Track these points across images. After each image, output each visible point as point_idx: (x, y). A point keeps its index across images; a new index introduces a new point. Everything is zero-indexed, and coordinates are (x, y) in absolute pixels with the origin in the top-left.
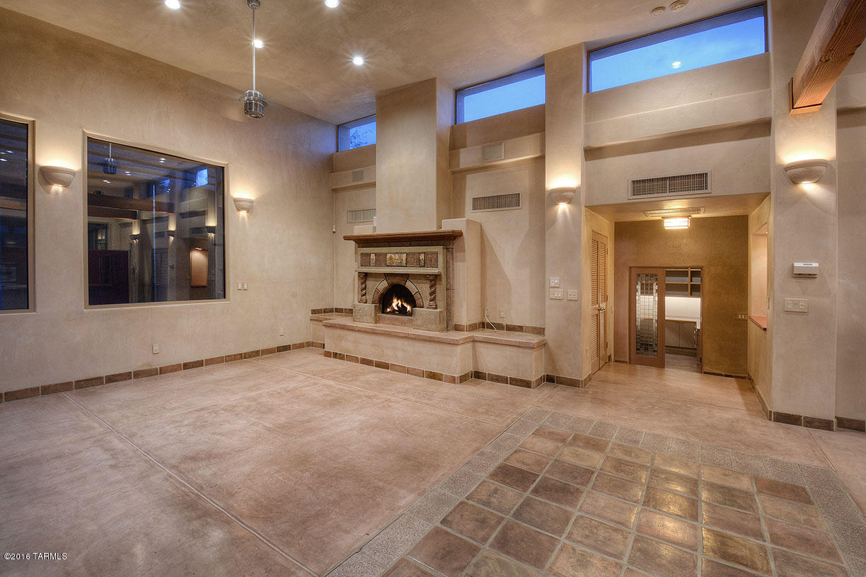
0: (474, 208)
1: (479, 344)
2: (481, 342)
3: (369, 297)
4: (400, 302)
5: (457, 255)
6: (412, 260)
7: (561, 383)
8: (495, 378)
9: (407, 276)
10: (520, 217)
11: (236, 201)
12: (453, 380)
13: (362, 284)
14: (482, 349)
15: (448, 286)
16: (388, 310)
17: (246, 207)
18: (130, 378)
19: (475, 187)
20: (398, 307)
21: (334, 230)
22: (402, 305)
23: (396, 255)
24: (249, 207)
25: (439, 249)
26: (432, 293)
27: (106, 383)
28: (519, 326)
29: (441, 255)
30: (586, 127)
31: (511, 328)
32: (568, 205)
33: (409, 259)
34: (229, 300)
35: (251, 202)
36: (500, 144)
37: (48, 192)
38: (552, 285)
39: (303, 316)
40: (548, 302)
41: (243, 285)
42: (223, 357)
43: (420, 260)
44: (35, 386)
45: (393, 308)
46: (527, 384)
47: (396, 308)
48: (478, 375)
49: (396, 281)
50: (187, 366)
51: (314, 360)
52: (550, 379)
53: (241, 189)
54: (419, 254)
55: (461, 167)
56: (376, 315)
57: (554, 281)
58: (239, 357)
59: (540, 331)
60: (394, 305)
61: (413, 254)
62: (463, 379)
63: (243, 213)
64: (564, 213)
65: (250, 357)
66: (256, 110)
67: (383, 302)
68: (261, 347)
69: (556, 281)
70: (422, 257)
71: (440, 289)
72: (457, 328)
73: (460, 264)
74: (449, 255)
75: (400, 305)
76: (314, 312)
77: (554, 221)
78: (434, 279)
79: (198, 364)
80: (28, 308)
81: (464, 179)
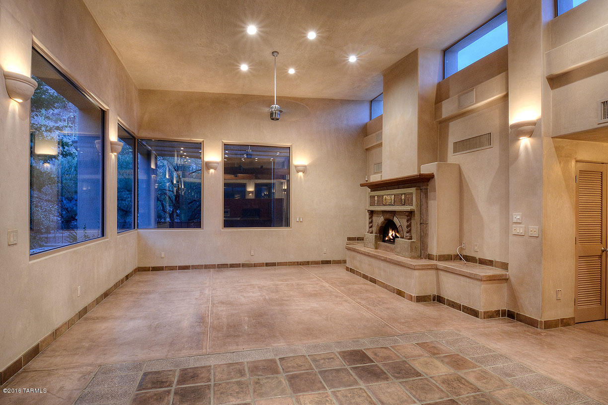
0: (455, 151)
1: (441, 273)
2: (442, 270)
3: (374, 229)
4: (393, 232)
5: (431, 194)
6: (398, 201)
7: (521, 321)
8: (451, 303)
9: (394, 213)
10: (491, 154)
11: (296, 167)
12: (411, 298)
13: (370, 218)
14: (444, 277)
15: (422, 221)
16: (387, 239)
17: (301, 169)
18: (240, 267)
19: (456, 133)
20: (393, 236)
21: (366, 179)
22: (395, 235)
23: (389, 195)
24: (304, 169)
25: (412, 190)
26: (409, 226)
27: (230, 267)
28: (490, 261)
29: (415, 195)
30: (548, 55)
31: (483, 262)
32: (530, 139)
33: (395, 199)
34: (291, 228)
35: (305, 166)
36: (472, 90)
37: (208, 173)
38: (515, 220)
39: (341, 242)
40: (511, 238)
41: (300, 219)
42: (287, 262)
43: (402, 200)
44: (202, 264)
45: (389, 237)
46: (475, 313)
47: (392, 238)
48: (439, 299)
49: (388, 216)
50: (267, 265)
51: (340, 273)
52: (511, 315)
53: (300, 159)
54: (402, 194)
55: (443, 117)
56: (376, 242)
57: (517, 216)
58: (296, 264)
59: (505, 266)
60: (390, 235)
61: (398, 195)
62: (420, 299)
63: (301, 174)
64: (526, 148)
65: (303, 265)
66: (275, 116)
67: (382, 233)
68: (311, 259)
69: (518, 217)
70: (403, 197)
71: (415, 223)
72: (430, 257)
73: (432, 202)
74: (423, 195)
75: (394, 235)
76: (349, 239)
77: (517, 156)
78: (410, 214)
79: (273, 264)
80: (200, 227)
81: (448, 126)
